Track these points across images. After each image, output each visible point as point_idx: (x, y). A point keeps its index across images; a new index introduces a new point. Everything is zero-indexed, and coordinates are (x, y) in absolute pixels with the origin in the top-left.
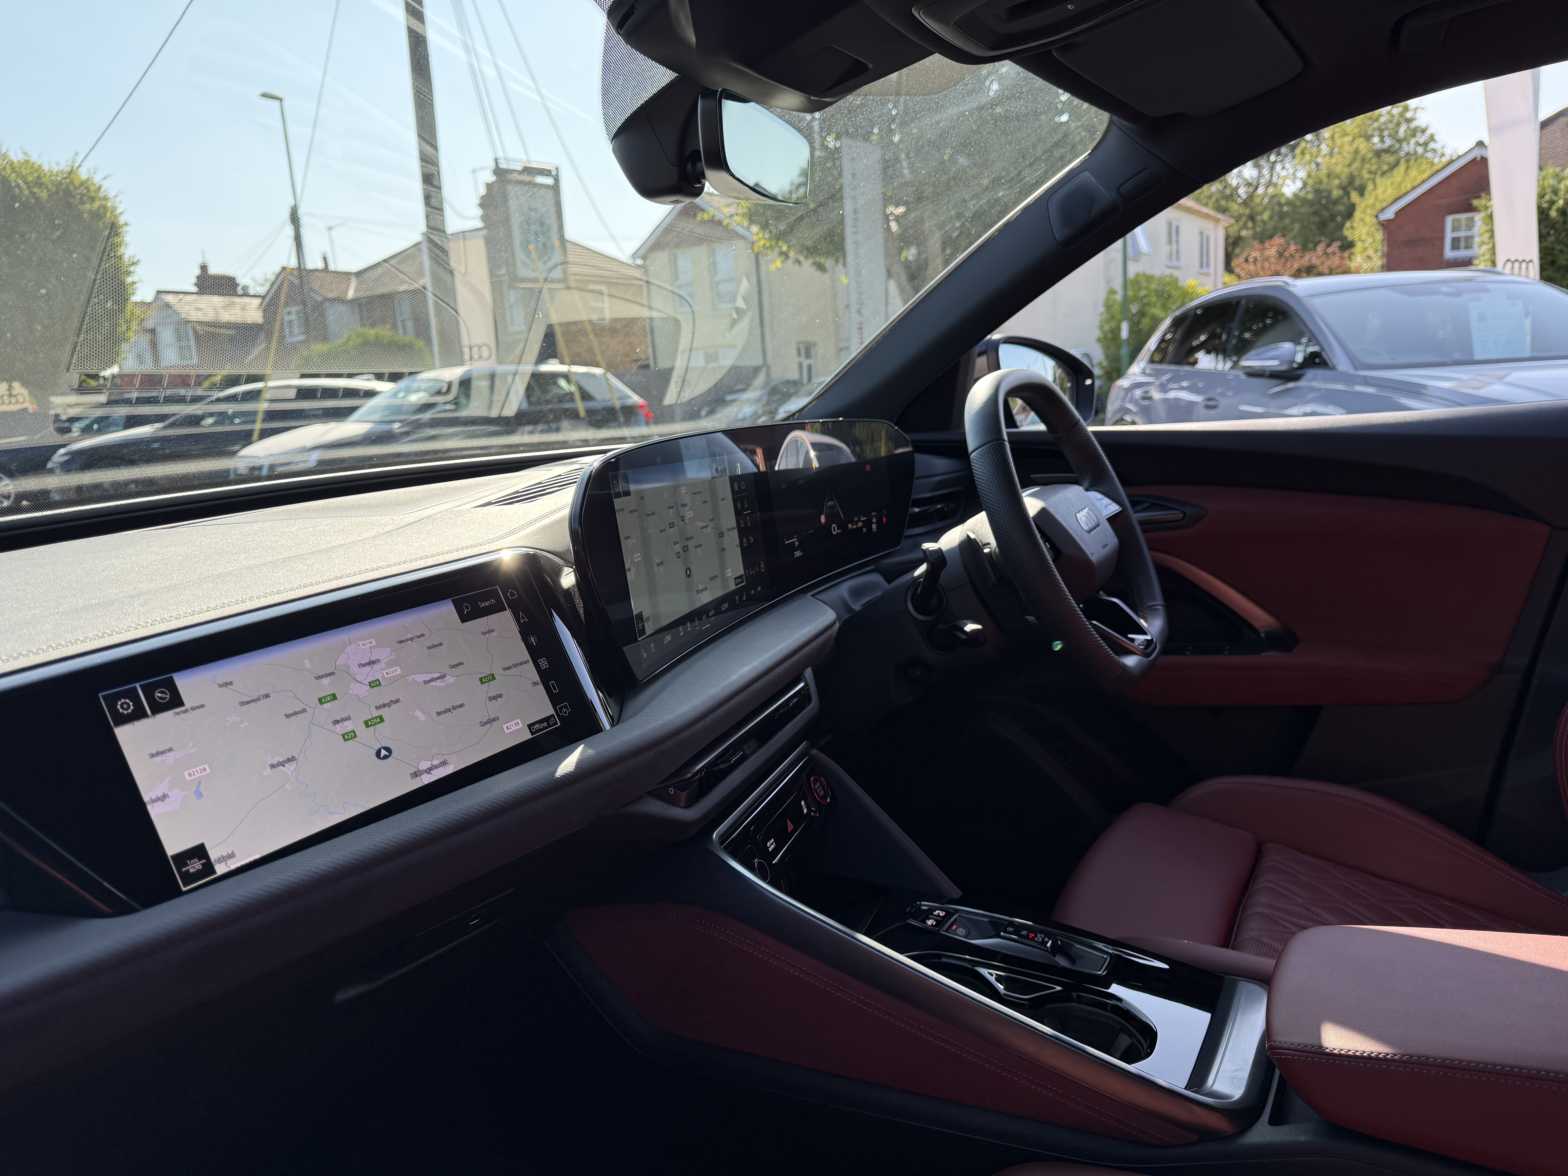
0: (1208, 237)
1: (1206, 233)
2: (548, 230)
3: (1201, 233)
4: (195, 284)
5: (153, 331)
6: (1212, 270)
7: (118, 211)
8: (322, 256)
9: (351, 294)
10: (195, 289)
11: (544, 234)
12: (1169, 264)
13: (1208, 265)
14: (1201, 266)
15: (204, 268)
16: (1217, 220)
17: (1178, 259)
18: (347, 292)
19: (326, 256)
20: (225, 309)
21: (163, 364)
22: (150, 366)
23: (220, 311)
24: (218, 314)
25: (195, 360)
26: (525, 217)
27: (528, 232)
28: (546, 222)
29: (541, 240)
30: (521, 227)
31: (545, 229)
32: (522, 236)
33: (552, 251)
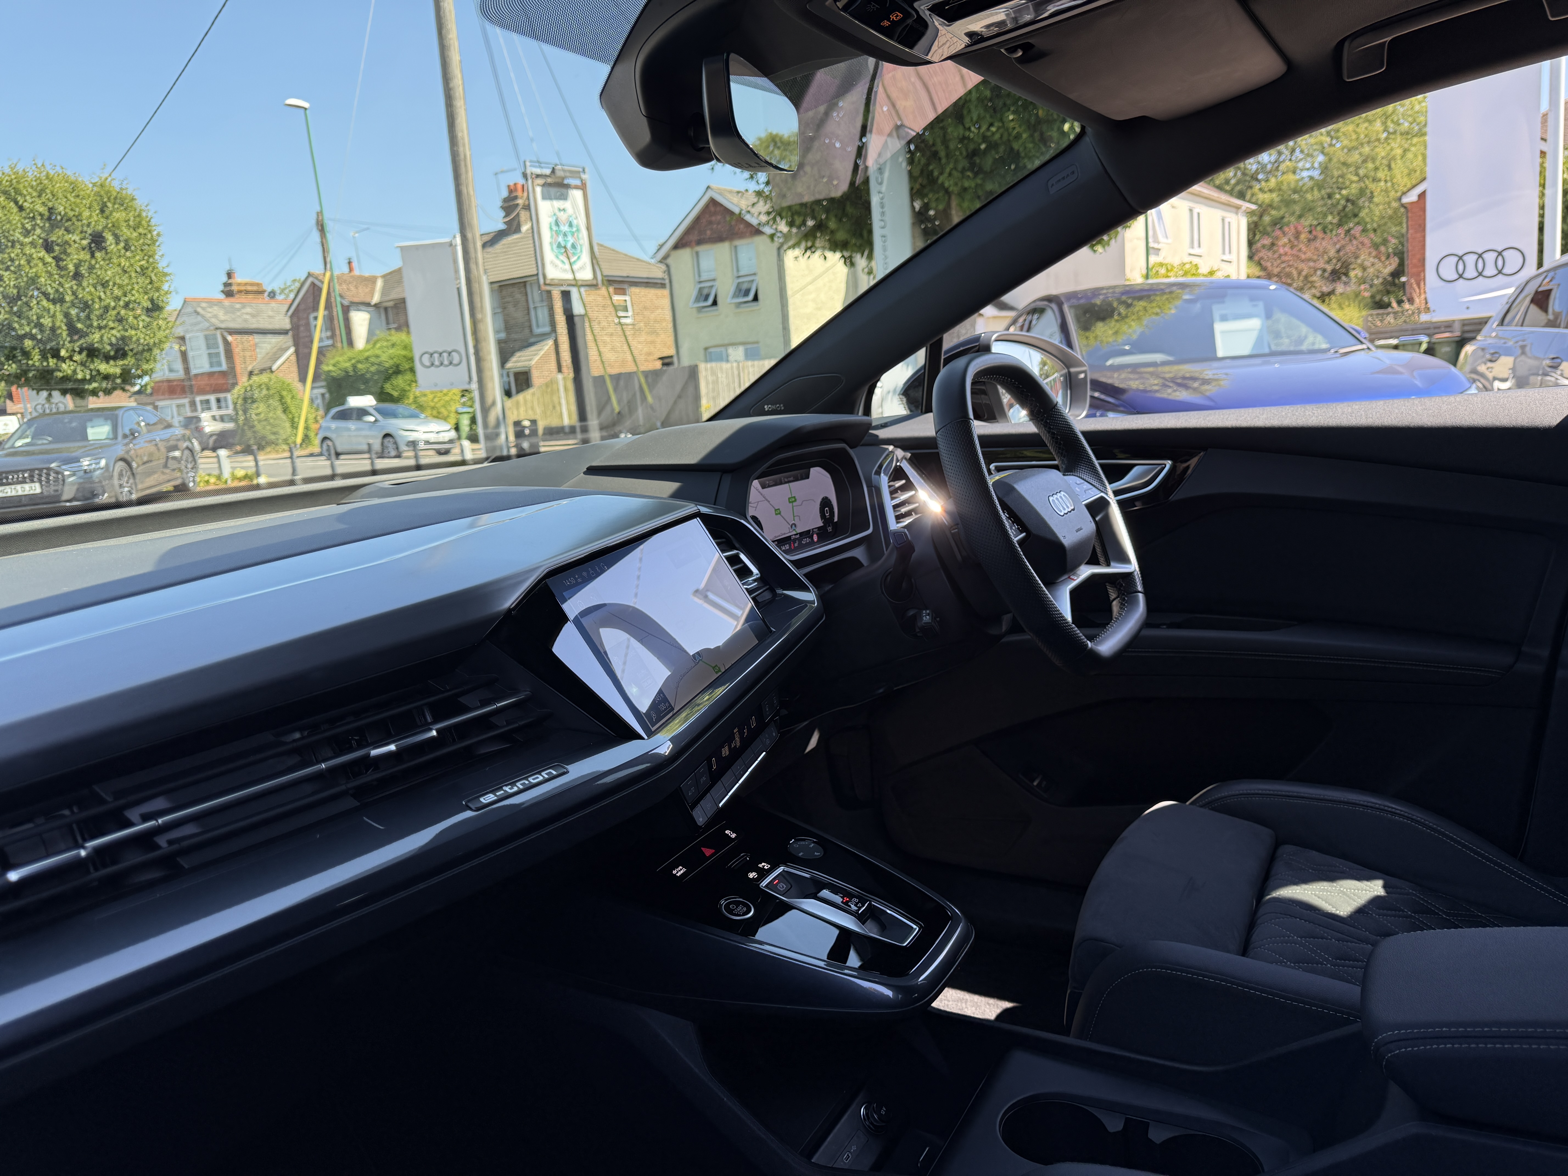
0: (1229, 223)
1: (1227, 220)
2: (578, 230)
3: (1223, 220)
5: (183, 339)
6: (1233, 257)
8: (347, 261)
9: (376, 299)
10: (222, 296)
11: (573, 235)
12: (1192, 252)
13: (1230, 252)
14: (1224, 253)
16: (1238, 208)
17: (1199, 246)
18: (372, 297)
19: (351, 260)
20: (253, 316)
21: (194, 372)
22: (180, 374)
23: (248, 317)
24: (246, 321)
25: (224, 366)
26: (555, 219)
27: (557, 233)
28: (575, 222)
29: (571, 240)
30: (551, 229)
31: (574, 229)
32: (552, 237)
33: (581, 251)
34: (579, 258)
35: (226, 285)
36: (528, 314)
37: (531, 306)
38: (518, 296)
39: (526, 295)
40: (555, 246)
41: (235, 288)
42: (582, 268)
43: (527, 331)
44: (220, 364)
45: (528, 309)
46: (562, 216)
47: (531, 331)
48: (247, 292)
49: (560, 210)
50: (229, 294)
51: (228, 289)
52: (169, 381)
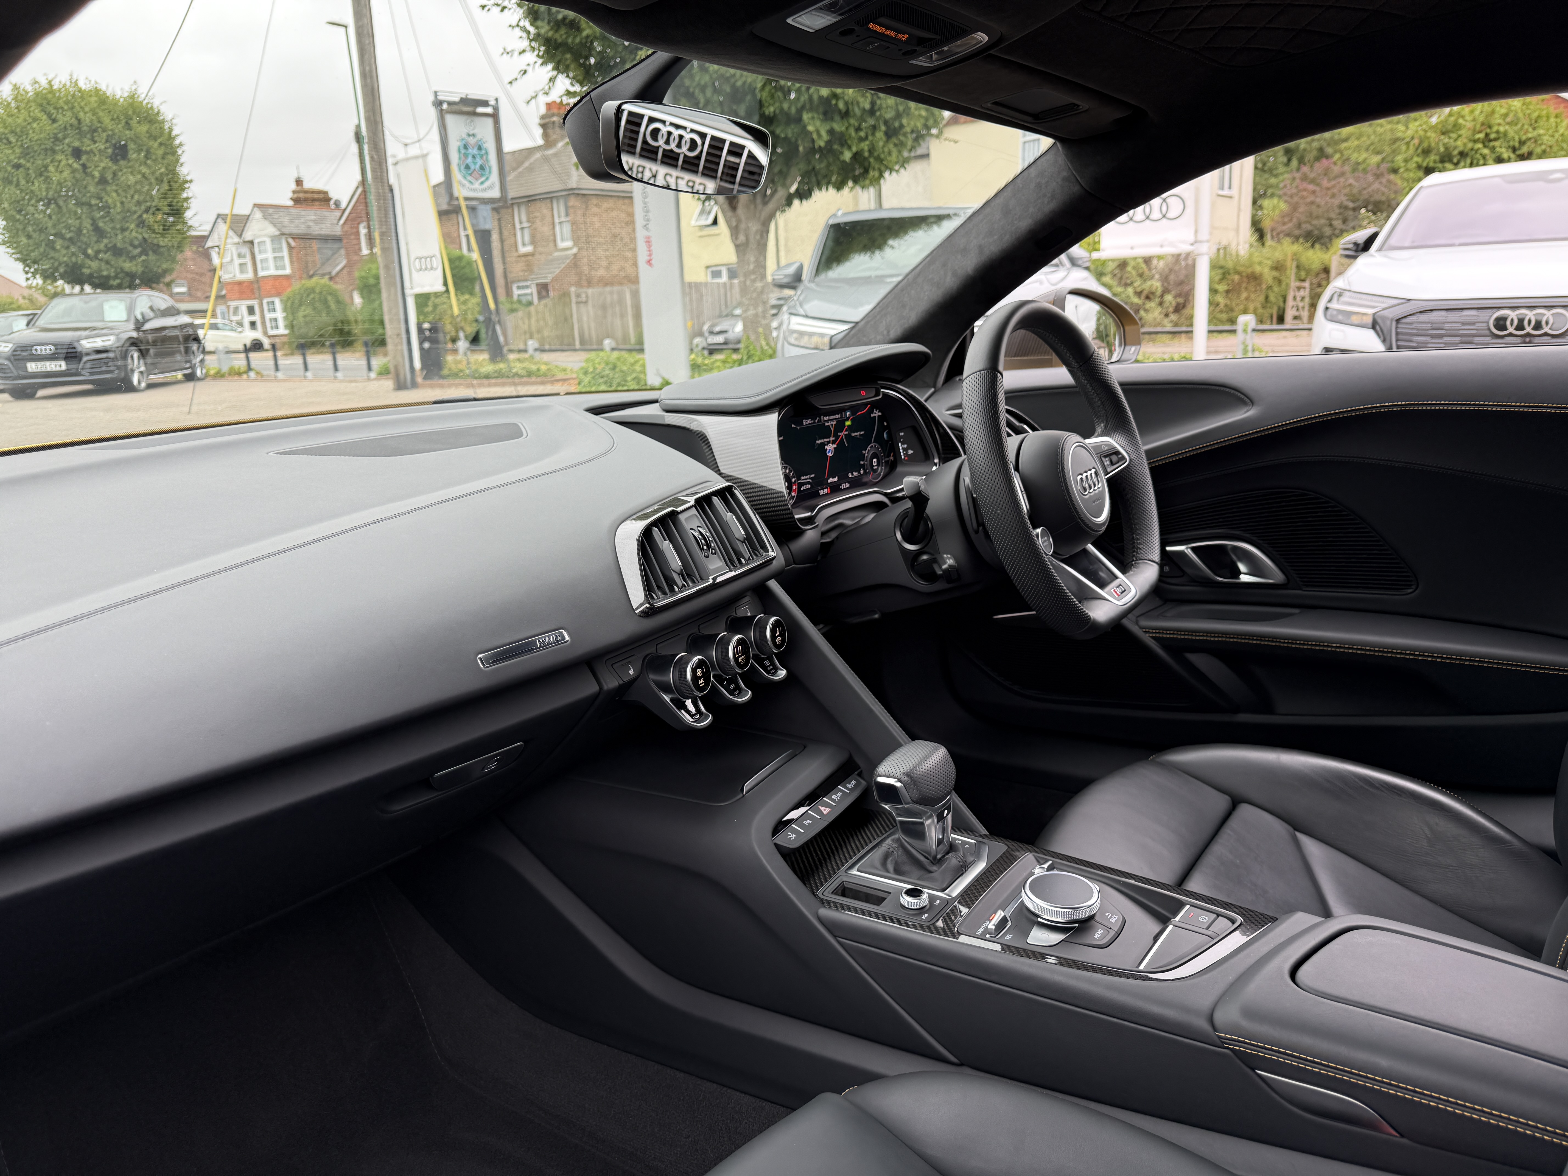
2: (487, 153)
4: (291, 199)
5: (252, 242)
6: (1234, 192)
7: (174, 133)
10: (290, 203)
11: (482, 157)
13: (1227, 186)
14: (1222, 188)
15: (299, 182)
20: (316, 222)
21: (261, 274)
22: (249, 275)
23: (311, 224)
24: (309, 227)
25: (288, 271)
26: (464, 142)
27: (466, 156)
28: (485, 146)
29: (479, 162)
30: (459, 151)
31: (483, 152)
32: (460, 158)
33: (490, 172)
34: (487, 179)
35: (294, 192)
36: (554, 228)
37: (557, 220)
38: (545, 211)
39: (552, 209)
40: (462, 168)
41: (301, 195)
42: (490, 188)
43: (551, 244)
44: (284, 268)
45: (553, 224)
46: (472, 141)
47: (555, 245)
48: (314, 200)
49: (469, 135)
50: (297, 201)
51: (296, 196)
52: (240, 283)
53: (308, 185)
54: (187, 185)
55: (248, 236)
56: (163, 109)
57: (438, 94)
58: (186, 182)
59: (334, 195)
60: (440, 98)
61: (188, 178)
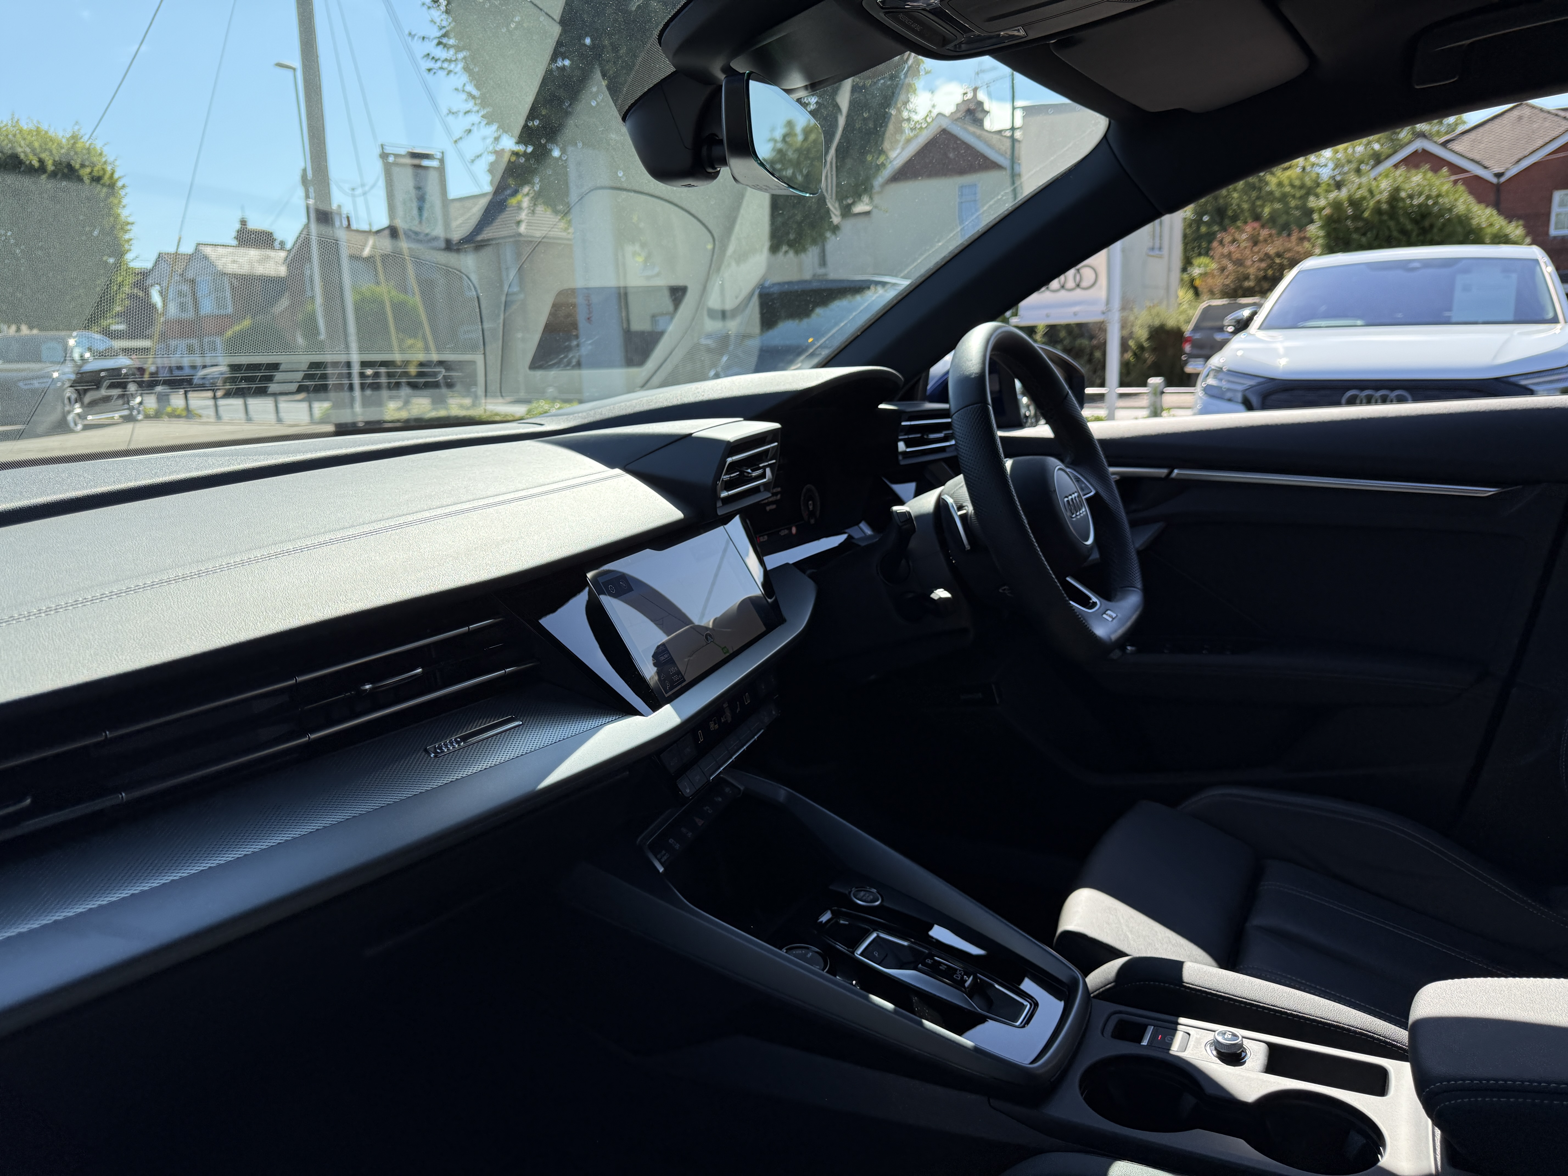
4: (235, 238)
5: (193, 281)
10: (235, 243)
13: (1160, 249)
14: (1152, 249)
15: (243, 222)
18: (364, 250)
21: (202, 313)
22: (190, 314)
23: (254, 264)
24: (253, 267)
25: (230, 310)
35: (238, 231)
41: (245, 234)
44: (225, 307)
48: (259, 240)
50: (241, 240)
51: (239, 235)
52: (180, 322)
53: (252, 225)
54: (129, 227)
55: (190, 275)
56: (106, 150)
57: (384, 147)
58: (128, 224)
59: (279, 235)
60: (386, 151)
61: (130, 220)
